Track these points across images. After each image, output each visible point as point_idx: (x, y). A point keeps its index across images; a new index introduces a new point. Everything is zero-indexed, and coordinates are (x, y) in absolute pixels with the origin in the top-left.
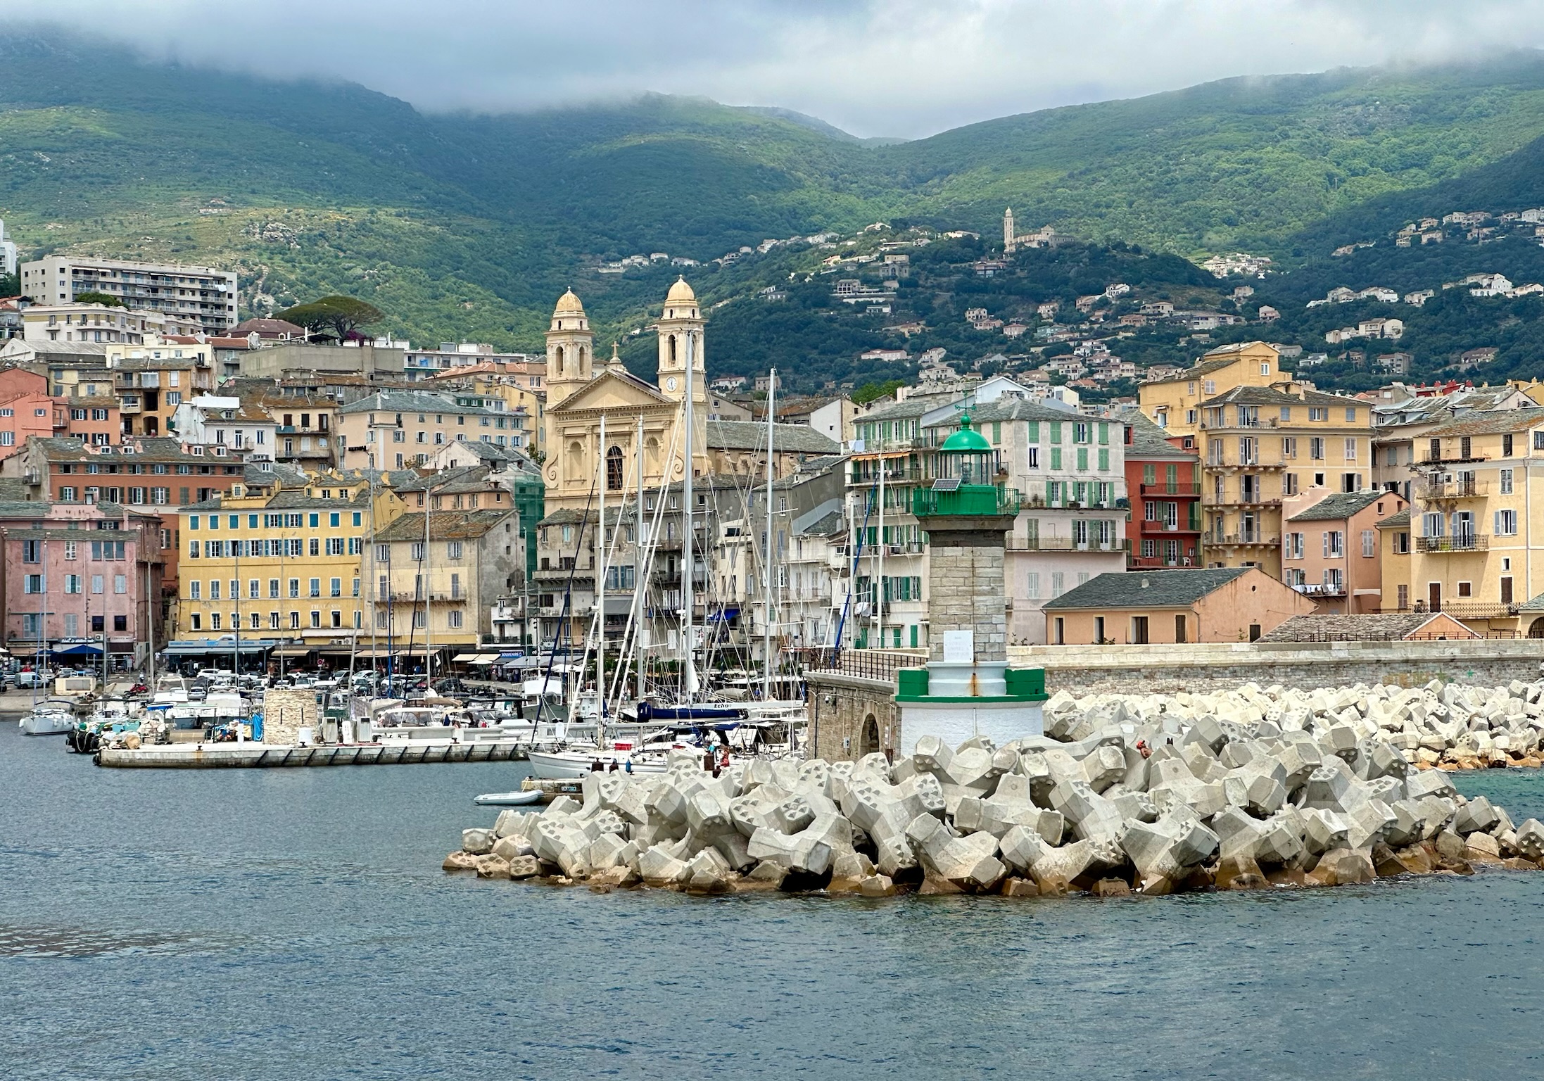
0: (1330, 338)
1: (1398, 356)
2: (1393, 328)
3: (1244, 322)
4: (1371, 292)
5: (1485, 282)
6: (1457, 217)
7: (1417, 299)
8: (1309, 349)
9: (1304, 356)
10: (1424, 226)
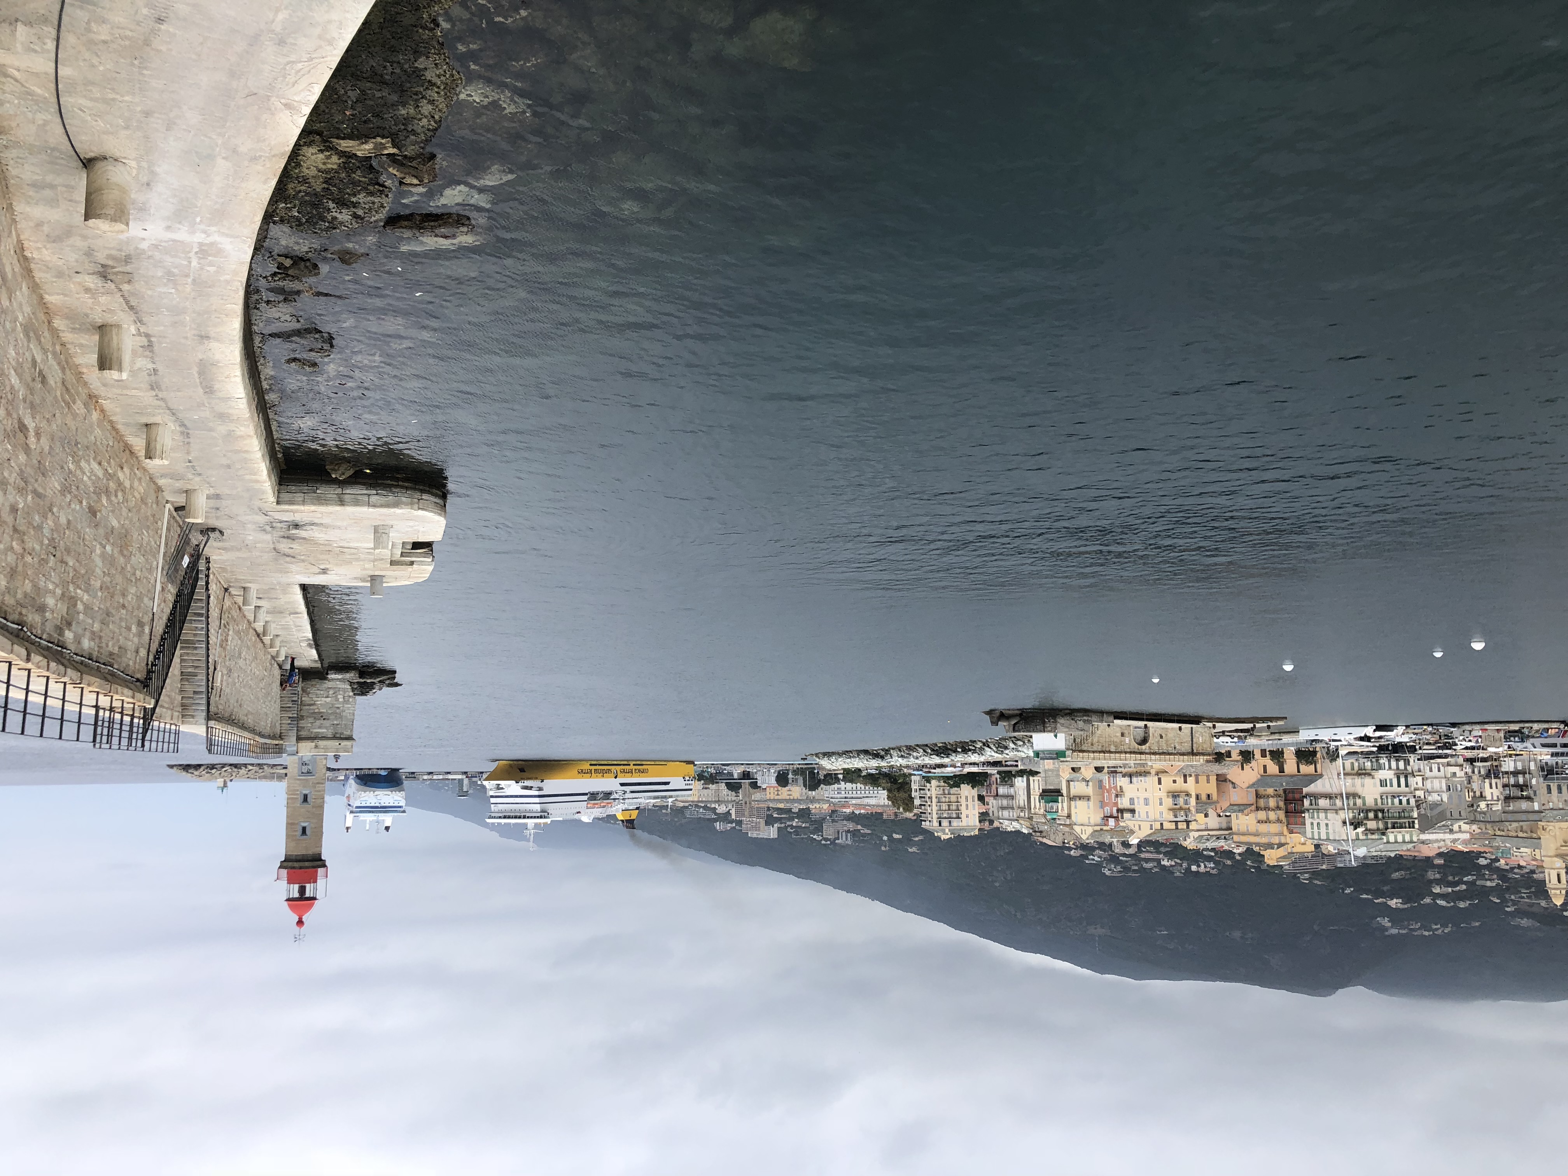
0: (1464, 887)
1: (1432, 878)
2: (1437, 890)
3: (1507, 896)
4: (1449, 905)
5: (1399, 905)
6: (1426, 933)
7: (1428, 900)
8: (1473, 883)
9: (1475, 881)
10: (1440, 931)
